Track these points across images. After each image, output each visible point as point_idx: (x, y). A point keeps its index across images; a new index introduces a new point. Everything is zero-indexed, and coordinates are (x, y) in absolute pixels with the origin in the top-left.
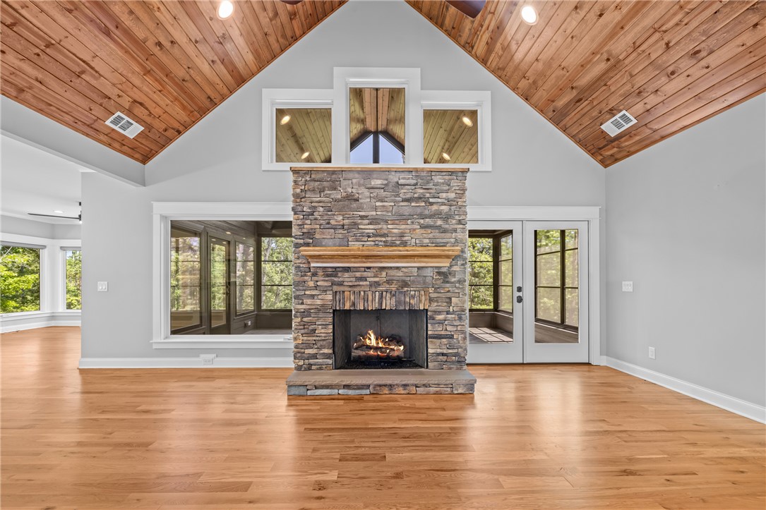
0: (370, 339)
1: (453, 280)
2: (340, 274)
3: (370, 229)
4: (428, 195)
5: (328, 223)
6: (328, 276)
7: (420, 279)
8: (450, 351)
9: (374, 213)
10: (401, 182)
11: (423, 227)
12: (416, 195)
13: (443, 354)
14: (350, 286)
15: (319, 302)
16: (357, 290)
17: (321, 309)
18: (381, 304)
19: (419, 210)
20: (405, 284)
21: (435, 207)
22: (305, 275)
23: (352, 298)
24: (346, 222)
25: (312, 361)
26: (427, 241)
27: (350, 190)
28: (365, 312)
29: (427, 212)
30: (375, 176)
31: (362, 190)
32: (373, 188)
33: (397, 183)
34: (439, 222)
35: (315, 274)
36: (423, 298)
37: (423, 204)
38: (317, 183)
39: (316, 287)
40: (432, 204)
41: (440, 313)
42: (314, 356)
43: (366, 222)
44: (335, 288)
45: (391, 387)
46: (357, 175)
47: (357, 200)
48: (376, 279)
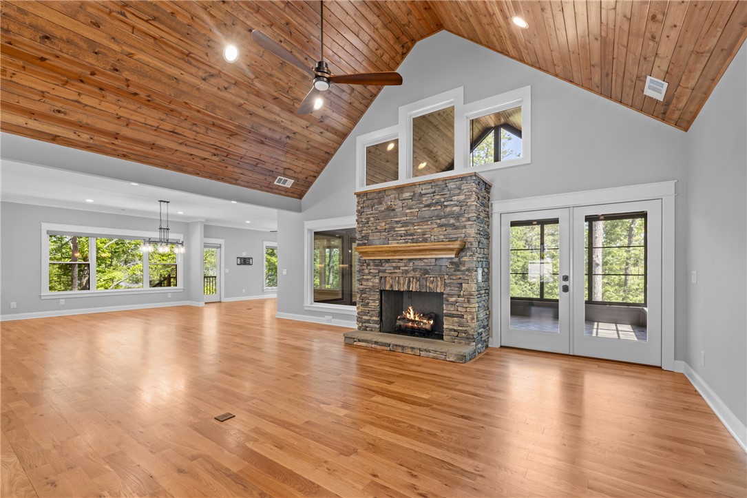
0: (410, 314)
1: (463, 268)
2: (383, 264)
3: (402, 230)
4: (443, 200)
5: (377, 228)
6: (376, 266)
7: (437, 268)
8: (460, 328)
9: (405, 218)
10: (423, 192)
11: (440, 226)
12: (434, 201)
13: (455, 331)
14: (390, 273)
15: (371, 284)
16: (393, 275)
17: (372, 289)
18: (409, 287)
19: (436, 213)
20: (426, 272)
21: (448, 209)
22: (363, 265)
23: (391, 282)
24: (387, 226)
25: (367, 325)
26: (442, 237)
27: (389, 203)
29: (442, 214)
30: (406, 190)
31: (397, 202)
32: (404, 200)
33: (421, 193)
34: (452, 221)
35: (368, 265)
36: (439, 283)
37: (439, 207)
38: (370, 201)
39: (369, 274)
40: (446, 206)
41: (452, 296)
42: (368, 321)
43: (400, 225)
44: (381, 274)
45: (403, 347)
46: (394, 192)
47: (394, 210)
48: (406, 268)
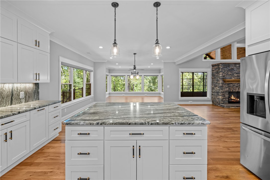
0: (232, 97)
2: (230, 84)
5: (228, 74)
6: (227, 85)
9: (237, 72)
15: (226, 90)
16: (233, 87)
17: (226, 91)
18: (238, 90)
23: (232, 89)
24: (231, 74)
27: (232, 67)
28: (235, 92)
30: (237, 64)
31: (235, 67)
32: (237, 67)
35: (225, 84)
38: (225, 66)
39: (225, 87)
42: (225, 101)
44: (229, 87)
46: (234, 64)
47: (233, 69)
48: (237, 85)
